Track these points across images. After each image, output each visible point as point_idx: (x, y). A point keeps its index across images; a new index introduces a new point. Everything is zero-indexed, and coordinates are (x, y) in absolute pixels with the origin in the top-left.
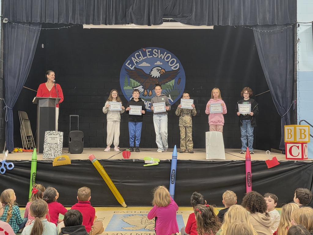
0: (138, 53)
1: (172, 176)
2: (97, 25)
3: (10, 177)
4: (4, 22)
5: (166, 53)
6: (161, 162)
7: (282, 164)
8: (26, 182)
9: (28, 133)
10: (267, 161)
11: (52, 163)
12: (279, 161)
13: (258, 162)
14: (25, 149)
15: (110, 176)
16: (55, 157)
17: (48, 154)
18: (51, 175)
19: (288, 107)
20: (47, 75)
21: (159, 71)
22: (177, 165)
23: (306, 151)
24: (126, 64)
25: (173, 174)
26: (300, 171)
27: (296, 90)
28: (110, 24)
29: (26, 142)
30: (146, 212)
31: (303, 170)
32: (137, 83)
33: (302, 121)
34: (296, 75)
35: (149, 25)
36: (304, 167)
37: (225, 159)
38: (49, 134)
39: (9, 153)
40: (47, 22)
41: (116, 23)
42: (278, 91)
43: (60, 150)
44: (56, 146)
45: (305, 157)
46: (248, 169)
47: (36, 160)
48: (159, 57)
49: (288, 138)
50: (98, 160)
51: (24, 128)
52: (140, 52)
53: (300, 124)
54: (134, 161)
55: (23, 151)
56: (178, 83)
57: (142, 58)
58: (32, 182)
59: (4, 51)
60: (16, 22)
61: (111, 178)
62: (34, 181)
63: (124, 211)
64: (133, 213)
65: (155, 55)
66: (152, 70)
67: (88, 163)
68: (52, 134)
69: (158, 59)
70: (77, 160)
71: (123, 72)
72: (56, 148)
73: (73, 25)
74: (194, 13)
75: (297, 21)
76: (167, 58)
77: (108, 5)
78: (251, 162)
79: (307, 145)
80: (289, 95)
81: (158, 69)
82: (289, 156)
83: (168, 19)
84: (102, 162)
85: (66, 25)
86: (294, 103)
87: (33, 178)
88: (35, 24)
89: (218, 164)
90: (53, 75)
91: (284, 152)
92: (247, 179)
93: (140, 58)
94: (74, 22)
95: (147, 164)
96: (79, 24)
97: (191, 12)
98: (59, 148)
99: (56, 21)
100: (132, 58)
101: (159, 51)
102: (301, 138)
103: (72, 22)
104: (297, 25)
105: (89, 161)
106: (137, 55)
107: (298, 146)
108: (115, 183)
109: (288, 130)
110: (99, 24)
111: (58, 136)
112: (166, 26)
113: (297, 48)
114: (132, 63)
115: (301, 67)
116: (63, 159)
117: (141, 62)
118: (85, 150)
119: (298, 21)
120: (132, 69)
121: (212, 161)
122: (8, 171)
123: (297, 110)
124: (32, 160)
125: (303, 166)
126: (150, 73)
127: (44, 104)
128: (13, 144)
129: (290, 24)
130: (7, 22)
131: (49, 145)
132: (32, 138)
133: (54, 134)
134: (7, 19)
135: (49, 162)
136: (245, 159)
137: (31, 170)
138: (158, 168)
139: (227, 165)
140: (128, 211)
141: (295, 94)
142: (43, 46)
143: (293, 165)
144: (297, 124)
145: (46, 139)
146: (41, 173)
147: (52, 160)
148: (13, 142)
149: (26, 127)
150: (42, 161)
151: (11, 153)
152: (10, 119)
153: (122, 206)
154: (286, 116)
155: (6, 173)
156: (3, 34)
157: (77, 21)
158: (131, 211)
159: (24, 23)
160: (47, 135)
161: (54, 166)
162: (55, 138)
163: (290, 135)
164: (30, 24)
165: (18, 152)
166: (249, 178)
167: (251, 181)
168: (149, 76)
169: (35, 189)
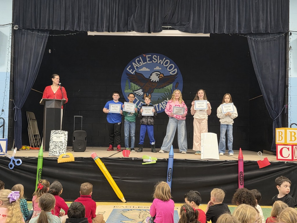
0: (139, 59)
2: (101, 32)
3: (18, 173)
4: (15, 28)
5: (165, 58)
6: (159, 161)
7: (273, 164)
8: (33, 178)
9: (34, 132)
10: (258, 161)
11: (57, 160)
12: (270, 162)
13: (250, 162)
14: (32, 146)
15: (110, 173)
16: (60, 155)
17: (53, 151)
18: (56, 171)
19: (280, 111)
20: (52, 79)
21: (158, 75)
22: (174, 164)
24: (128, 69)
25: (170, 172)
26: (290, 171)
27: (288, 95)
28: (113, 31)
29: (33, 140)
30: (144, 207)
31: (293, 170)
32: (137, 87)
33: (293, 124)
34: (288, 81)
35: (149, 32)
36: (293, 168)
37: (219, 159)
38: (54, 133)
39: (18, 150)
40: (54, 29)
41: (119, 31)
42: (270, 96)
43: (65, 148)
44: (61, 144)
45: (294, 158)
46: (241, 168)
47: (43, 157)
48: (159, 62)
49: (279, 140)
50: (100, 158)
51: (31, 127)
52: (140, 57)
53: (291, 127)
54: (133, 159)
55: (30, 149)
56: (176, 87)
57: (142, 63)
58: (39, 177)
59: (14, 56)
60: (25, 29)
61: (112, 175)
63: (123, 206)
64: (132, 208)
65: (155, 60)
66: (151, 75)
67: (91, 160)
68: (57, 133)
69: (157, 64)
70: (80, 158)
71: (124, 76)
72: (61, 146)
73: (78, 32)
74: (191, 22)
75: (289, 29)
76: (166, 64)
77: (111, 14)
78: (244, 162)
80: (281, 99)
81: (157, 74)
82: (279, 157)
83: (167, 27)
84: (103, 160)
85: (72, 32)
86: (285, 107)
87: (39, 173)
88: (43, 31)
89: (212, 164)
90: (57, 79)
91: (275, 154)
93: (140, 63)
94: (80, 29)
95: (145, 162)
96: (84, 31)
97: (189, 21)
98: (64, 146)
99: (62, 28)
100: (133, 63)
101: (158, 56)
102: (291, 140)
103: (78, 29)
104: (290, 33)
106: (138, 60)
107: (289, 148)
108: (115, 180)
109: (279, 132)
110: (103, 31)
111: (63, 135)
112: (166, 33)
113: (289, 55)
114: (132, 68)
116: (67, 156)
117: (141, 67)
118: (88, 149)
120: (132, 73)
121: (206, 160)
122: (16, 167)
123: (288, 114)
124: (39, 157)
125: (293, 166)
126: (149, 77)
127: (50, 105)
128: (21, 142)
129: (282, 33)
130: (17, 29)
131: (54, 143)
132: (39, 137)
133: (59, 133)
134: (17, 26)
135: (55, 159)
136: (238, 160)
137: (37, 166)
138: (155, 166)
139: (221, 164)
140: (127, 206)
141: (286, 99)
142: (50, 51)
143: (283, 166)
144: (288, 127)
145: (52, 137)
146: (47, 169)
147: (57, 157)
148: (21, 140)
149: (34, 127)
150: (48, 158)
151: (19, 150)
152: (19, 119)
153: (122, 202)
154: (278, 119)
155: (15, 169)
156: (13, 40)
157: (82, 29)
158: (130, 206)
159: (33, 30)
160: (53, 134)
161: (59, 163)
162: (61, 137)
163: (281, 137)
164: (39, 30)
165: (25, 149)
166: (241, 178)
167: (243, 180)
168: (149, 80)
169: (41, 185)
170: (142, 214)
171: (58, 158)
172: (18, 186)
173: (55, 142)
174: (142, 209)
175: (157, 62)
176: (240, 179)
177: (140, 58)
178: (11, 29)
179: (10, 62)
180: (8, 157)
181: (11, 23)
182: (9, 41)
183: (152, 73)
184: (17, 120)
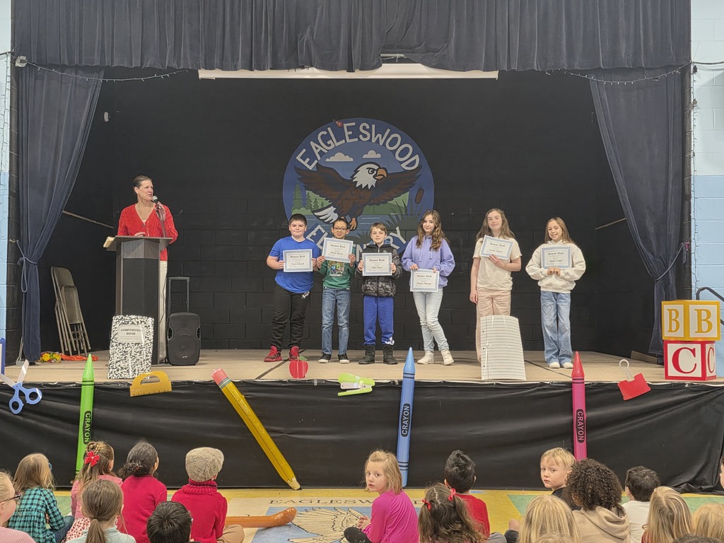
0: (325, 133)
1: (402, 418)
2: (231, 70)
3: (33, 422)
4: (18, 64)
5: (389, 130)
6: (378, 387)
7: (656, 390)
8: (71, 433)
9: (71, 317)
10: (622, 383)
11: (128, 390)
12: (649, 385)
13: (600, 385)
14: (67, 353)
15: (260, 418)
16: (136, 376)
17: (119, 368)
18: (127, 416)
19: (671, 258)
21: (372, 172)
22: (415, 394)
23: (713, 360)
24: (298, 158)
25: (406, 413)
26: (698, 407)
27: (690, 219)
28: (261, 68)
29: (70, 337)
30: (343, 501)
31: (706, 403)
32: (322, 201)
33: (703, 289)
34: (690, 185)
35: (350, 70)
36: (706, 398)
37: (525, 380)
38: (121, 322)
39: (31, 364)
40: (116, 65)
41: (275, 67)
42: (647, 221)
43: (148, 359)
44: (139, 350)
45: (708, 374)
46: (579, 402)
47: (93, 383)
48: (374, 140)
49: (670, 330)
50: (234, 382)
51: (64, 306)
52: (329, 129)
53: (698, 298)
54: (316, 384)
55: (62, 359)
56: (417, 199)
57: (333, 143)
58: (84, 432)
59: (18, 131)
60: (45, 66)
61: (263, 424)
62: (87, 431)
63: (293, 499)
64: (315, 504)
65: (365, 136)
66: (356, 172)
67: (211, 389)
68: (128, 323)
69: (370, 146)
70: (185, 382)
71: (290, 175)
72: (138, 354)
73: (175, 70)
74: (453, 42)
75: (690, 59)
76: (392, 144)
77: (256, 26)
78: (586, 385)
79: (714, 346)
80: (672, 229)
81: (370, 168)
82: (672, 372)
83: (393, 55)
84: (243, 386)
85: (160, 72)
86: (684, 248)
87: (84, 423)
88: (89, 69)
89: (509, 391)
91: (662, 362)
92: (577, 425)
93: (328, 143)
94: (179, 64)
95: (345, 390)
96: (189, 70)
97: (447, 40)
98: (145, 354)
99: (136, 63)
100: (312, 143)
101: (374, 126)
102: (700, 330)
103: (175, 65)
104: (692, 68)
105: (212, 384)
106: (322, 136)
107: (694, 349)
108: (273, 435)
109: (670, 311)
110: (235, 69)
111: (141, 327)
112: (389, 71)
113: (690, 122)
114: (310, 155)
115: (700, 167)
116: (153, 379)
117: (332, 153)
118: (203, 356)
119: (693, 59)
120: (310, 168)
121: (494, 383)
122: (27, 408)
123: (690, 265)
124: (84, 383)
125: (704, 394)
126: (352, 177)
127: (134, 252)
128: (40, 343)
129: (675, 67)
130: (24, 65)
131: (121, 346)
132: (83, 330)
133: (133, 323)
134: (24, 58)
135: (123, 386)
136: (571, 380)
137: (80, 405)
138: (371, 399)
139: (530, 392)
140: (303, 498)
141: (687, 227)
142: (106, 117)
143: (682, 393)
144: (691, 299)
145: (115, 333)
146: (104, 412)
147: (129, 382)
148: (39, 339)
149: (70, 305)
150: (105, 383)
151: (34, 364)
152: (33, 287)
153: (289, 487)
154: (666, 278)
155: (24, 413)
156: (14, 93)
157: (186, 63)
158: (310, 498)
159: (63, 68)
160: (117, 326)
161: (134, 397)
162: (136, 332)
163: (674, 323)
164: (77, 68)
165: (50, 361)
166: (580, 424)
167: (584, 431)
168: (351, 184)
169: (92, 454)
170: (341, 518)
171: (131, 385)
172: (34, 458)
173: (123, 345)
174: (339, 505)
175: (370, 140)
176: (577, 427)
177: (328, 131)
178: (9, 66)
179: (8, 147)
180: (7, 385)
181: (10, 50)
182: (4, 97)
183: (359, 167)
184: (29, 289)
